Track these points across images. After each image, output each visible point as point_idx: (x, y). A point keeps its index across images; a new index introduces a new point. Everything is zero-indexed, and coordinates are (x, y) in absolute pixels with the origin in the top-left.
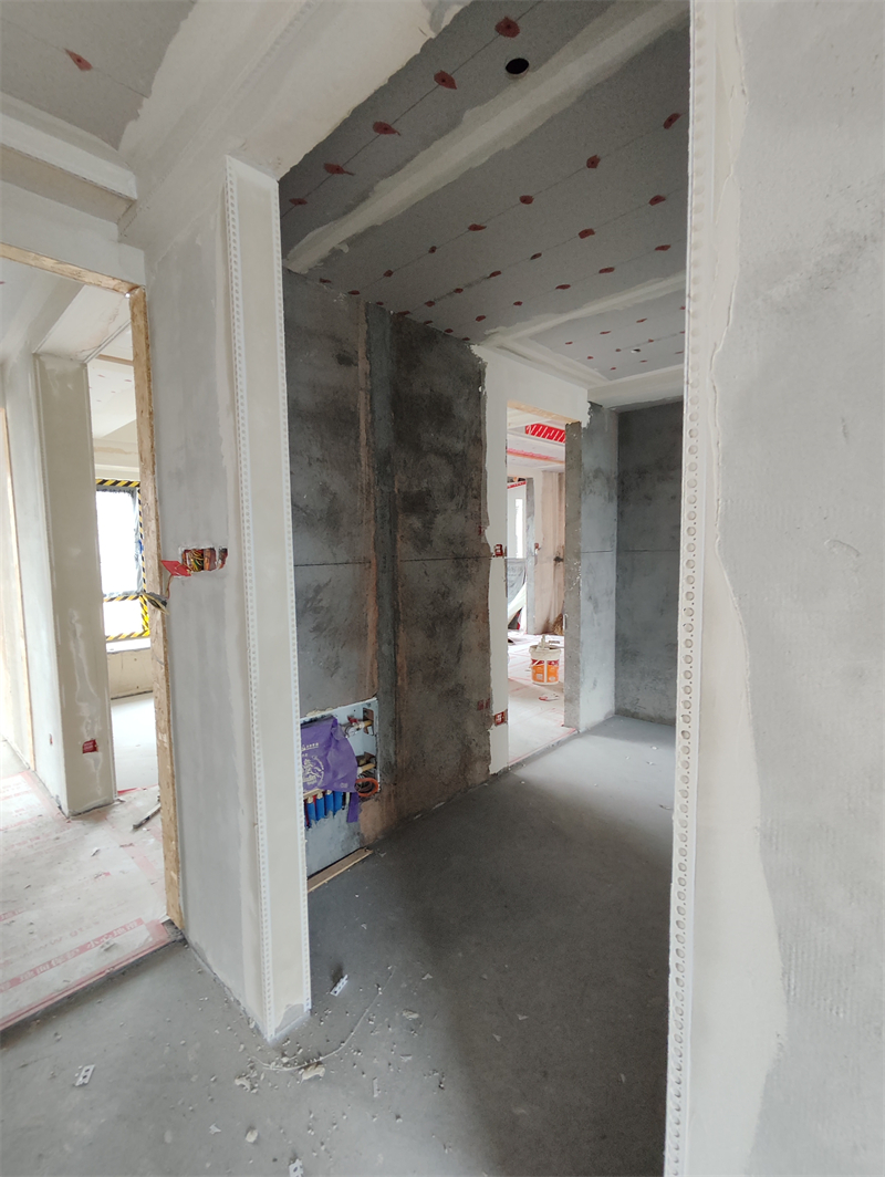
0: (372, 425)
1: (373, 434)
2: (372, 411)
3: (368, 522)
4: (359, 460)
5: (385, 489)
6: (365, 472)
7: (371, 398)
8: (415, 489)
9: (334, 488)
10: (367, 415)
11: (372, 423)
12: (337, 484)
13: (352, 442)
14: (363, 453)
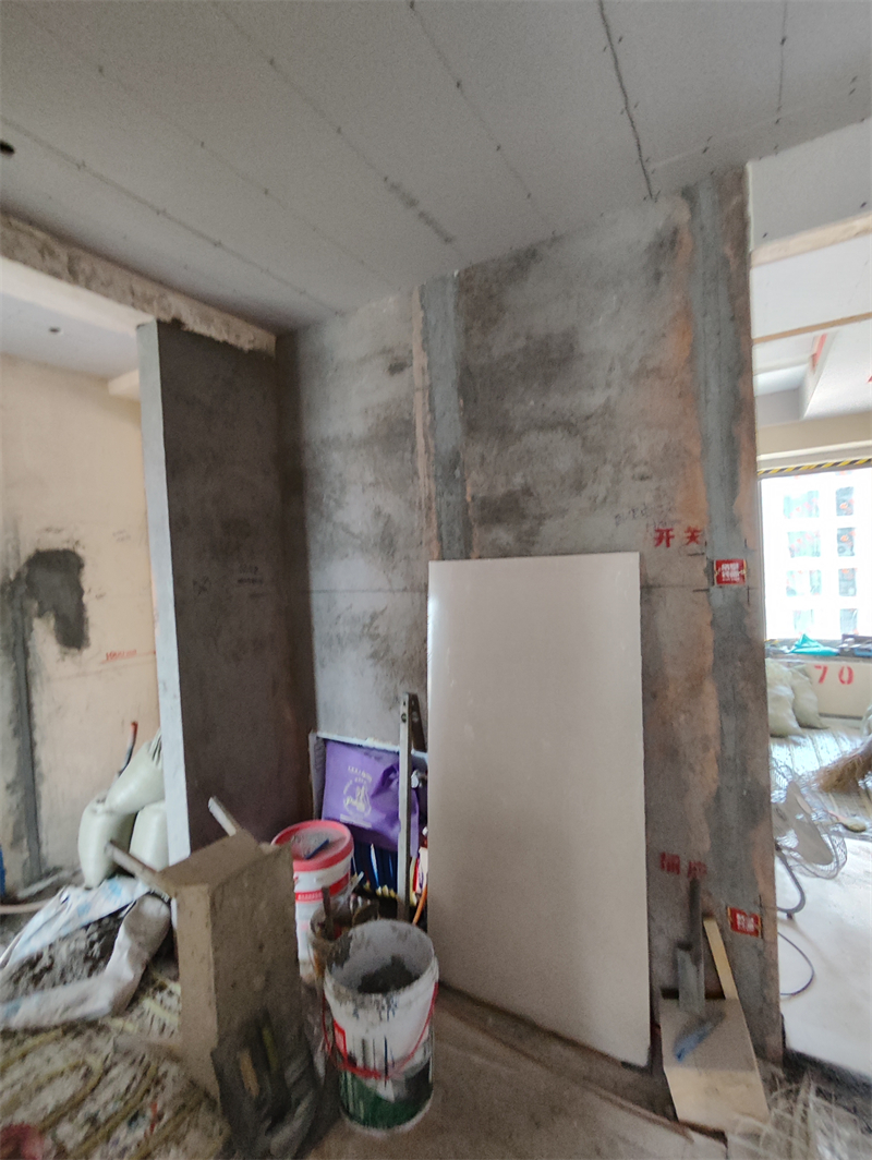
0: (432, 428)
1: (433, 436)
2: (432, 410)
3: (429, 542)
4: (416, 473)
5: (452, 499)
6: (424, 486)
7: (430, 395)
8: (501, 490)
9: (387, 510)
10: (424, 417)
11: (432, 423)
12: (392, 504)
13: (408, 455)
14: (421, 464)
